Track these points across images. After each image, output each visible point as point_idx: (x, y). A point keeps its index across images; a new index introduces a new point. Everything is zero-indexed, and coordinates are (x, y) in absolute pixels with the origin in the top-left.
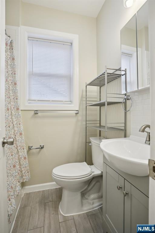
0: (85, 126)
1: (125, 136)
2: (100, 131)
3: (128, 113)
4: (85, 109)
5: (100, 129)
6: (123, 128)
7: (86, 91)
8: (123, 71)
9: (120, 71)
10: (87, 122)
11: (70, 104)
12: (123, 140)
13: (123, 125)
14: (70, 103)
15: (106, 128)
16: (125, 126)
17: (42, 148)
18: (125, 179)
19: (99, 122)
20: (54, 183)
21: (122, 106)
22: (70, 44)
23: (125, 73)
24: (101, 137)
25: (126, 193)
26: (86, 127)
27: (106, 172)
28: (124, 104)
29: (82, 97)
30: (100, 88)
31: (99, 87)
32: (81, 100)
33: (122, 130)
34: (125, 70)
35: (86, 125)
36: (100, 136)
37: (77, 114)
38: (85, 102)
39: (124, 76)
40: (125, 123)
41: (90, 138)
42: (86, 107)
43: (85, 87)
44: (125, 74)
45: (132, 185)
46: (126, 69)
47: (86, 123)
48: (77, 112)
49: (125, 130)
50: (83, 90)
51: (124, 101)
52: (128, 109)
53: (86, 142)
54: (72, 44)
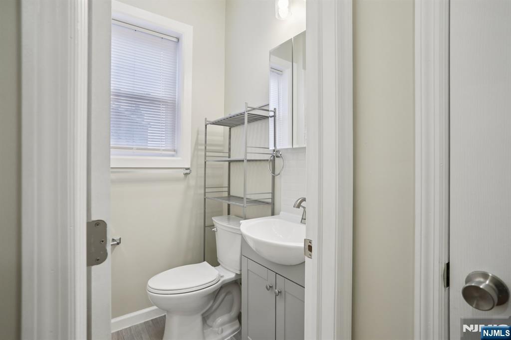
0: (203, 197)
1: (273, 214)
2: (229, 205)
3: (277, 178)
4: (203, 166)
5: (230, 203)
6: (270, 201)
7: (206, 133)
8: (271, 111)
9: (268, 112)
10: (206, 189)
11: (173, 156)
12: (270, 219)
13: (270, 196)
14: (173, 153)
15: (245, 200)
16: (273, 198)
17: (118, 244)
18: (276, 273)
19: (226, 189)
20: (155, 307)
21: (268, 166)
22: (175, 40)
23: (273, 114)
24: (232, 216)
25: (279, 292)
26: (205, 199)
27: (248, 270)
28: (271, 164)
29: (197, 144)
30: (230, 128)
31: (228, 128)
32: (196, 149)
33: (268, 203)
34: (273, 110)
35: (205, 195)
36: (229, 214)
37: (186, 174)
38: (203, 153)
39: (273, 118)
40: (273, 193)
41: (213, 218)
42: (205, 162)
43: (204, 127)
44: (274, 116)
45: (286, 279)
46: (275, 109)
47: (205, 193)
48: (188, 171)
49: (273, 204)
50: (198, 131)
51: (272, 158)
52: (277, 172)
53: (205, 226)
54: (178, 40)
